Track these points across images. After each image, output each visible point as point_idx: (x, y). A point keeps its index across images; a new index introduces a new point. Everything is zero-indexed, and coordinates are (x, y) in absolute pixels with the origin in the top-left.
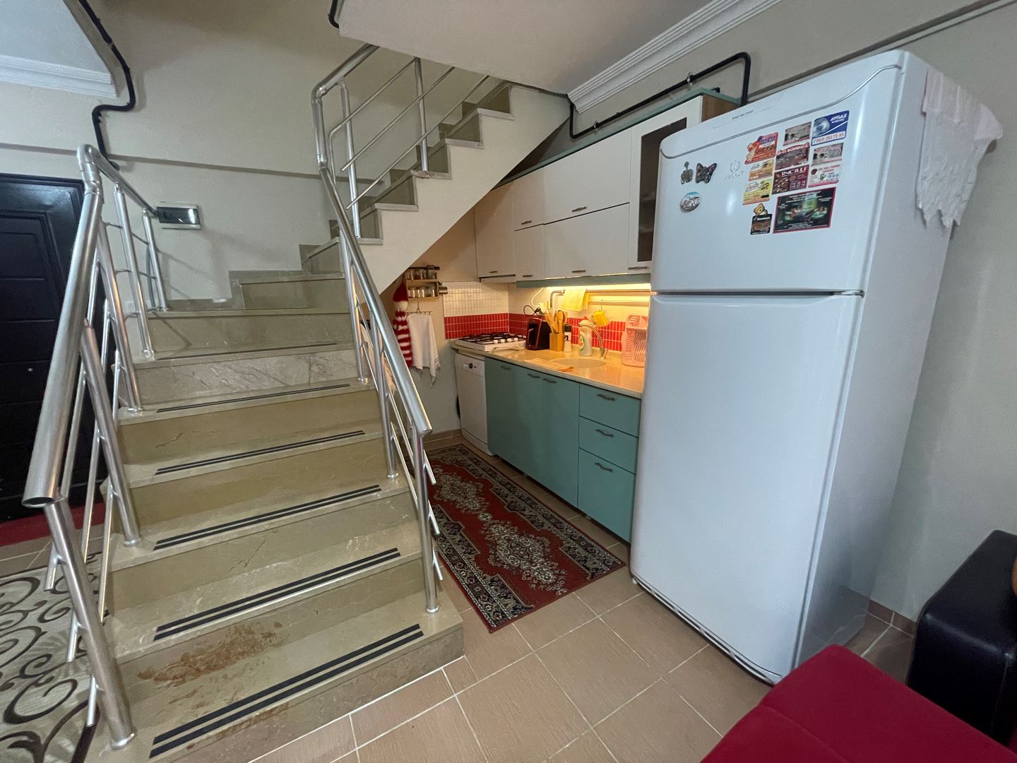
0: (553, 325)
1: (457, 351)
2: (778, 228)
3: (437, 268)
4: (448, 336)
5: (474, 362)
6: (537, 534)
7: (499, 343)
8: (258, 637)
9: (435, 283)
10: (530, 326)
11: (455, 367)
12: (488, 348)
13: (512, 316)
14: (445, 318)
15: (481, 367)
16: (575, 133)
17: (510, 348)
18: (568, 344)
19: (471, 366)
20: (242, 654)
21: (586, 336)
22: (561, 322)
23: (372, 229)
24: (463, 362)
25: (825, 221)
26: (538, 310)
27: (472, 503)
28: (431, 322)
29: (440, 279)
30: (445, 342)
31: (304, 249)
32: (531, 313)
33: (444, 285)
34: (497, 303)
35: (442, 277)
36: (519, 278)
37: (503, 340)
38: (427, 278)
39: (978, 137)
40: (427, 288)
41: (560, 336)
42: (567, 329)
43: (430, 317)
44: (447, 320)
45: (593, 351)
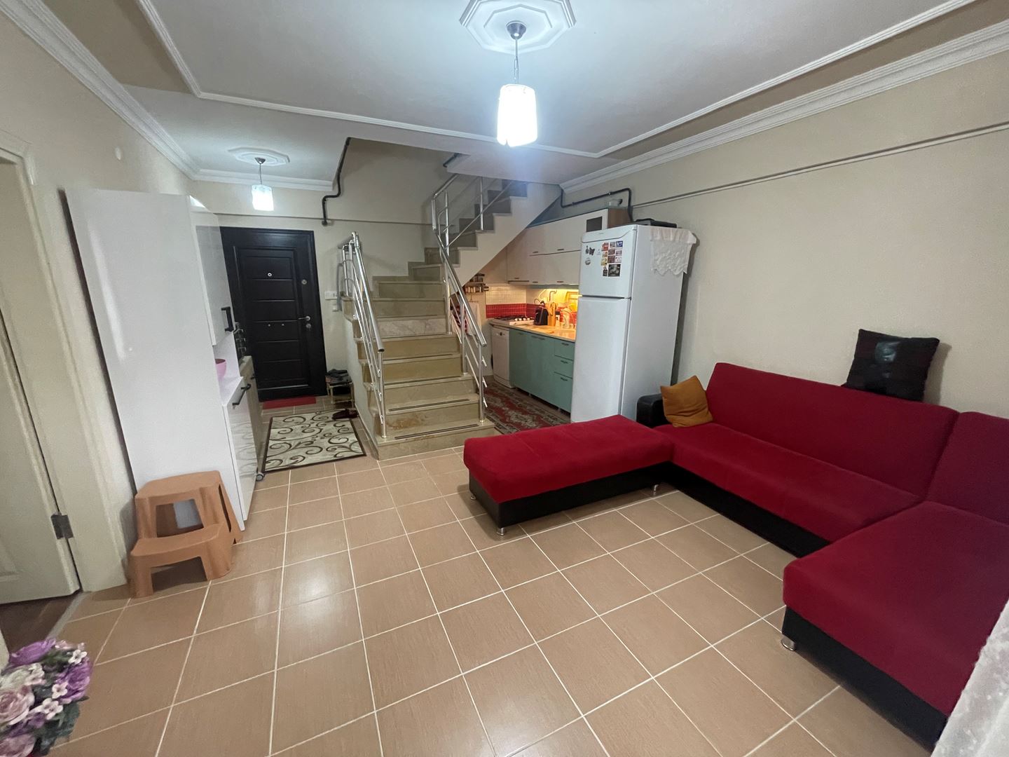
0: (550, 311)
1: (493, 325)
2: (609, 275)
3: (483, 275)
4: (488, 316)
5: (504, 332)
6: (530, 414)
7: (518, 320)
8: (419, 420)
9: (481, 284)
10: (537, 311)
11: (491, 335)
12: (512, 323)
13: (528, 305)
14: (487, 306)
15: (507, 334)
16: (563, 205)
17: (525, 324)
18: (558, 322)
19: (501, 334)
20: (414, 424)
21: (567, 317)
22: (554, 309)
23: (455, 259)
24: (496, 331)
25: (618, 275)
26: (543, 302)
27: (499, 404)
28: (478, 308)
29: (484, 282)
30: (486, 320)
31: (410, 264)
32: (539, 304)
33: (487, 285)
34: (519, 297)
35: (486, 281)
36: (531, 283)
37: (520, 319)
38: (477, 281)
39: (688, 242)
40: (477, 287)
41: (553, 318)
42: (558, 313)
43: (478, 305)
44: (487, 307)
45: (570, 326)
